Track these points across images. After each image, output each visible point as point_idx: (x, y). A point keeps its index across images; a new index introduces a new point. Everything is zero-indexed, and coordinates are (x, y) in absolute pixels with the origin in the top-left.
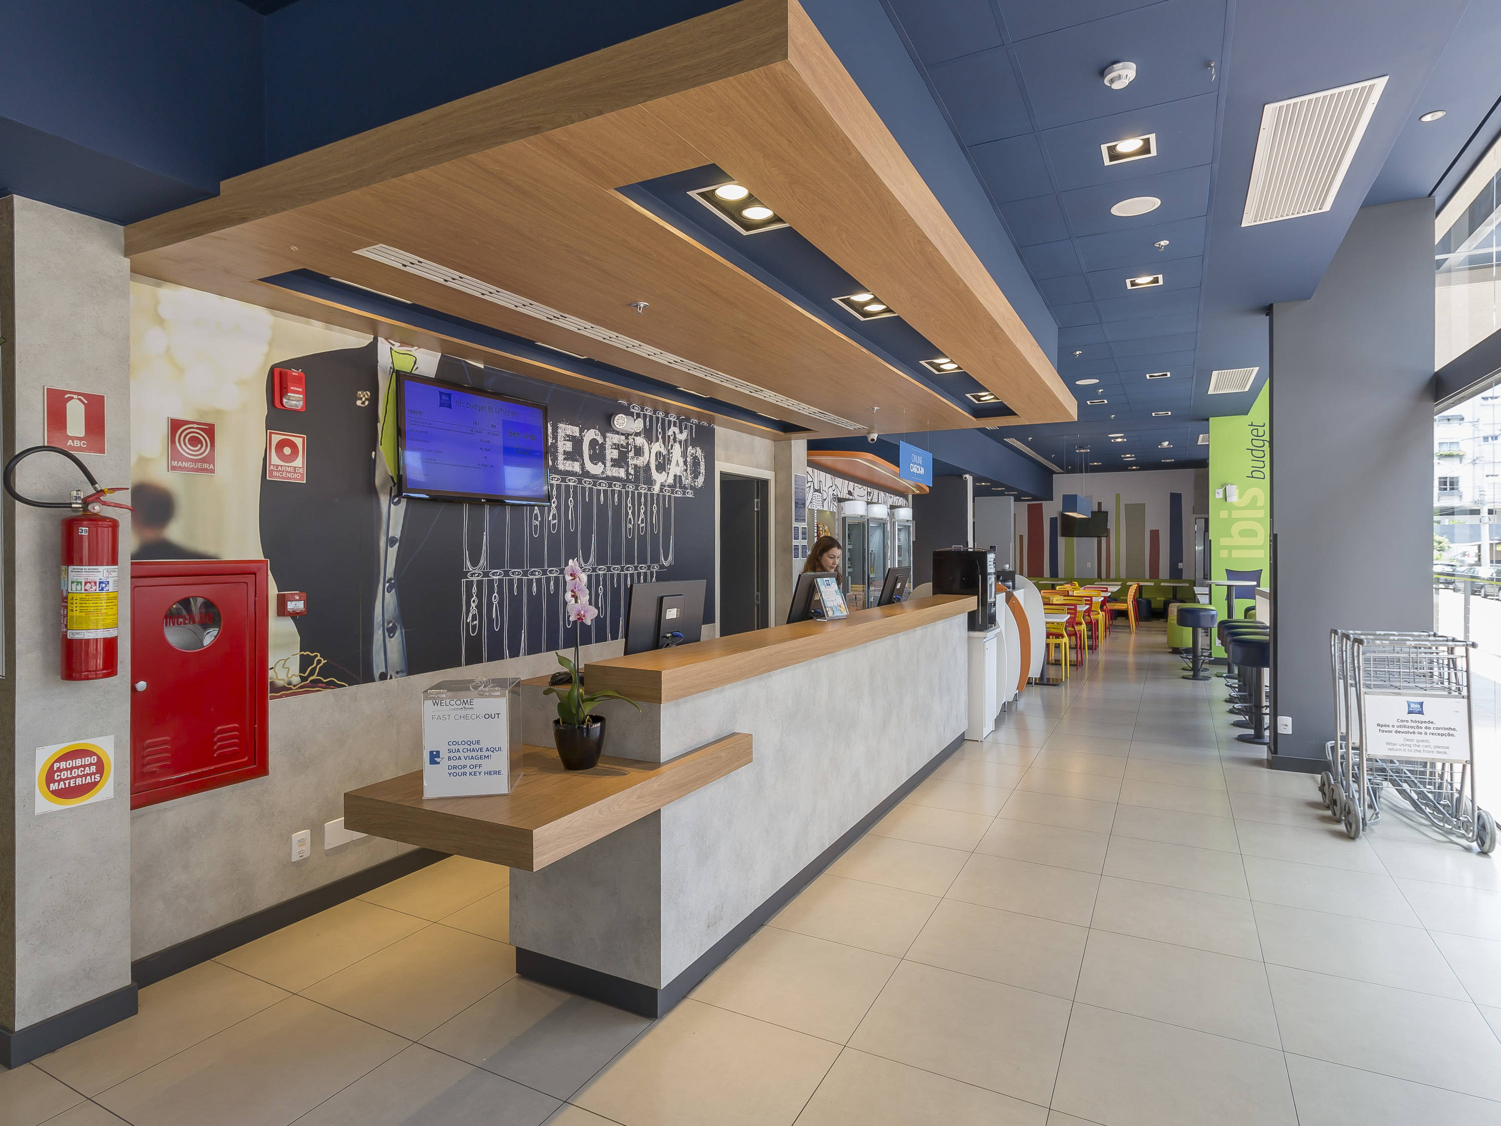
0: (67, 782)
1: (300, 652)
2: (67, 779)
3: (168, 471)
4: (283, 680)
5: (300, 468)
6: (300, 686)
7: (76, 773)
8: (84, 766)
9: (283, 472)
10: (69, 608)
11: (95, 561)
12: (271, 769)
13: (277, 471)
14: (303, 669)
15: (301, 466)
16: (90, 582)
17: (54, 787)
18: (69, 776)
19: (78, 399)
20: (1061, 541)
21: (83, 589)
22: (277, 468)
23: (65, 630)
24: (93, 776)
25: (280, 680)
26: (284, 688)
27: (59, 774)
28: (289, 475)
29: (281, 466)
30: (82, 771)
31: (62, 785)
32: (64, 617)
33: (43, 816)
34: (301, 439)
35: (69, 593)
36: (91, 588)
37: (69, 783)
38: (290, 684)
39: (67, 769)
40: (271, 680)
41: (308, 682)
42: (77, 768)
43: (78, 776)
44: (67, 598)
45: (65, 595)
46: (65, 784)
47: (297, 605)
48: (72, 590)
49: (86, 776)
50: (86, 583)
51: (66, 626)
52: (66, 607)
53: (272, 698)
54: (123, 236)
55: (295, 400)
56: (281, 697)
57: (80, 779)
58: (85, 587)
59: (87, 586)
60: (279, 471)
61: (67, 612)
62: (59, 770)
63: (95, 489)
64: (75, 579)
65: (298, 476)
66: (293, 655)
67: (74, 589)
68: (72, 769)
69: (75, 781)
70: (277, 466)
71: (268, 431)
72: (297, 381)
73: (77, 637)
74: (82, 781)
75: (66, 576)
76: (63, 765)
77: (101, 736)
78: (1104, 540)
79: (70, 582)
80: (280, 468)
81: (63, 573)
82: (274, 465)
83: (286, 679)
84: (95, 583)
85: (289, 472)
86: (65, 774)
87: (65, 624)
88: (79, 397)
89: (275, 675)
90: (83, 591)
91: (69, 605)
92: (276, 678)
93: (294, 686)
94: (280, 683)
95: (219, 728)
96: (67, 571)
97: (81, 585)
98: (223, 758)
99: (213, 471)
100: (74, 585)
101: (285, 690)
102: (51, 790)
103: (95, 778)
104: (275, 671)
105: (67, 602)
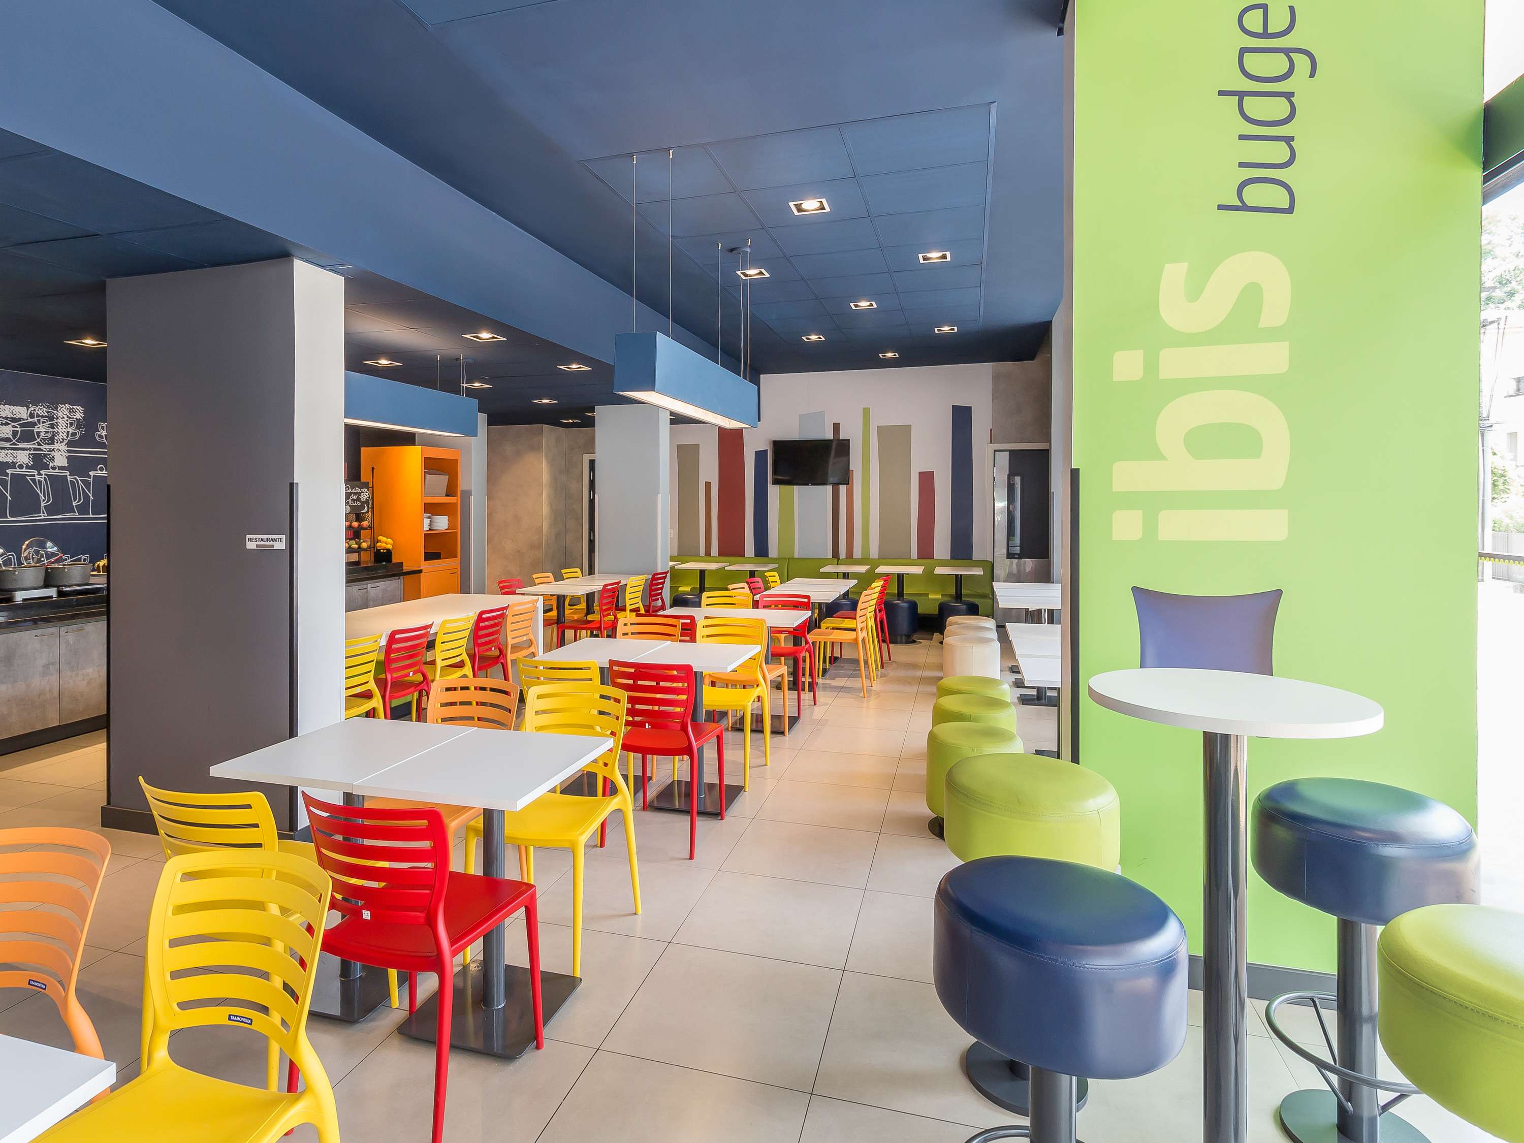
20: (774, 492)
78: (843, 489)
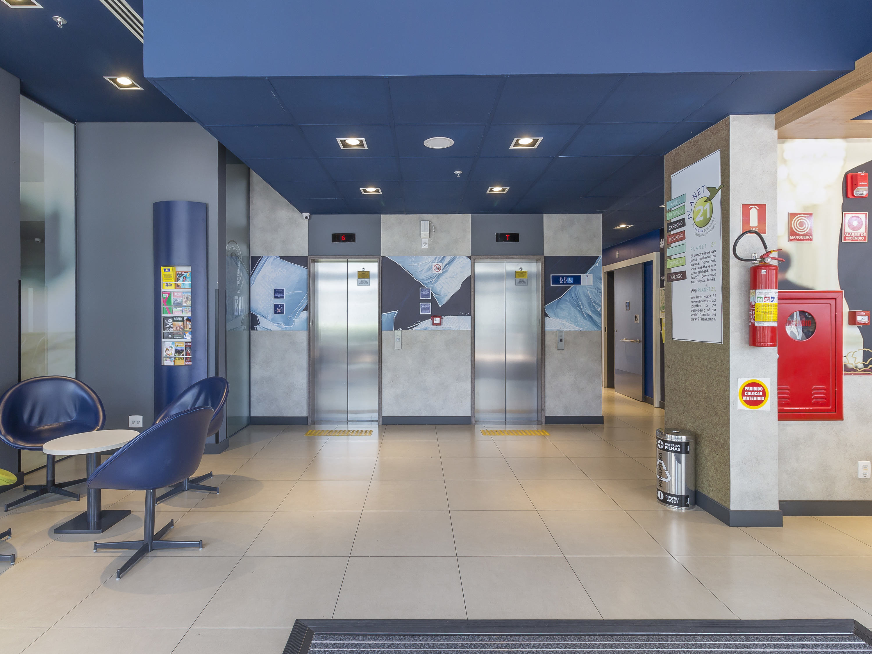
0: (750, 397)
1: (863, 348)
2: (750, 396)
3: (788, 242)
4: (852, 364)
5: (863, 233)
6: (863, 370)
7: (754, 394)
8: (757, 391)
9: (852, 236)
10: (756, 311)
11: (767, 287)
12: (845, 417)
13: (849, 237)
14: (865, 360)
15: (864, 232)
16: (767, 298)
17: (745, 398)
18: (751, 395)
19: (755, 208)
21: (763, 301)
22: (849, 235)
23: (753, 321)
24: (761, 397)
25: (850, 364)
26: (852, 370)
27: (747, 392)
28: (856, 238)
29: (852, 233)
30: (756, 394)
31: (748, 399)
32: (753, 315)
33: (740, 411)
34: (865, 215)
35: (756, 303)
36: (767, 300)
37: (751, 398)
38: (856, 367)
39: (750, 391)
40: (845, 364)
41: (869, 368)
42: (755, 391)
43: (755, 396)
44: (755, 306)
45: (753, 304)
46: (749, 398)
47: (863, 319)
48: (757, 302)
49: (758, 396)
50: (765, 298)
51: (754, 320)
52: (754, 310)
53: (846, 374)
54: (774, 120)
55: (862, 191)
56: (850, 374)
57: (756, 397)
58: (764, 299)
59: (765, 300)
60: (850, 236)
61: (755, 312)
62: (747, 391)
63: (766, 251)
64: (759, 296)
65: (863, 238)
66: (858, 350)
67: (759, 301)
68: (752, 391)
69: (754, 398)
70: (849, 234)
71: (844, 213)
72: (863, 178)
73: (760, 325)
74: (756, 398)
75: (754, 295)
76: (748, 389)
77: (764, 378)
79: (756, 298)
80: (850, 235)
81: (753, 293)
82: (847, 233)
83: (854, 364)
84: (769, 298)
85: (856, 236)
86: (749, 394)
87: (753, 319)
88: (755, 207)
89: (847, 360)
90: (763, 302)
91: (756, 309)
92: (847, 362)
93: (860, 369)
94: (850, 366)
95: (814, 386)
96: (754, 292)
97: (762, 299)
98: (817, 404)
99: (811, 240)
100: (759, 299)
101: (853, 371)
102: (744, 399)
103: (762, 399)
104: (847, 358)
105: (755, 308)
